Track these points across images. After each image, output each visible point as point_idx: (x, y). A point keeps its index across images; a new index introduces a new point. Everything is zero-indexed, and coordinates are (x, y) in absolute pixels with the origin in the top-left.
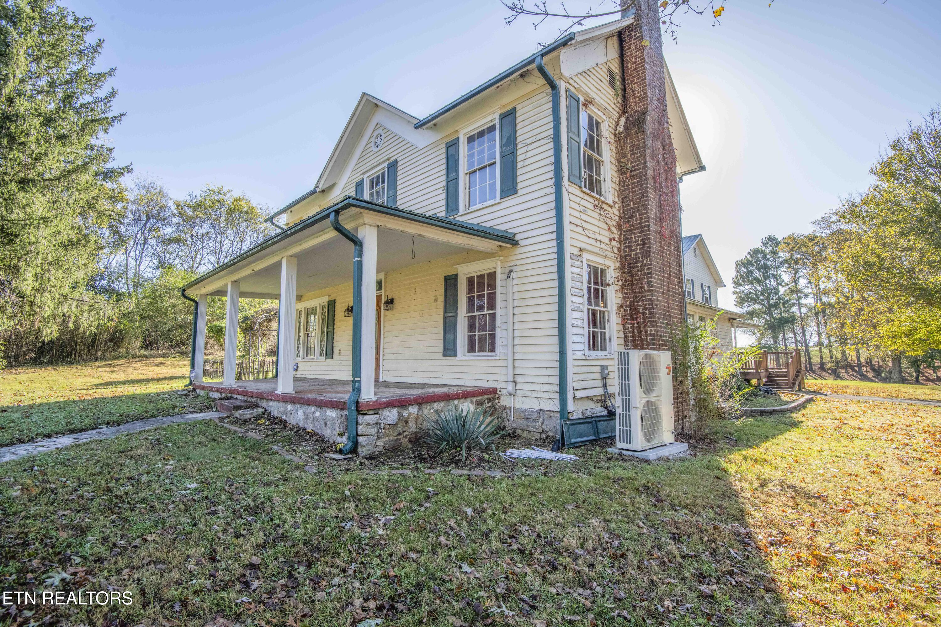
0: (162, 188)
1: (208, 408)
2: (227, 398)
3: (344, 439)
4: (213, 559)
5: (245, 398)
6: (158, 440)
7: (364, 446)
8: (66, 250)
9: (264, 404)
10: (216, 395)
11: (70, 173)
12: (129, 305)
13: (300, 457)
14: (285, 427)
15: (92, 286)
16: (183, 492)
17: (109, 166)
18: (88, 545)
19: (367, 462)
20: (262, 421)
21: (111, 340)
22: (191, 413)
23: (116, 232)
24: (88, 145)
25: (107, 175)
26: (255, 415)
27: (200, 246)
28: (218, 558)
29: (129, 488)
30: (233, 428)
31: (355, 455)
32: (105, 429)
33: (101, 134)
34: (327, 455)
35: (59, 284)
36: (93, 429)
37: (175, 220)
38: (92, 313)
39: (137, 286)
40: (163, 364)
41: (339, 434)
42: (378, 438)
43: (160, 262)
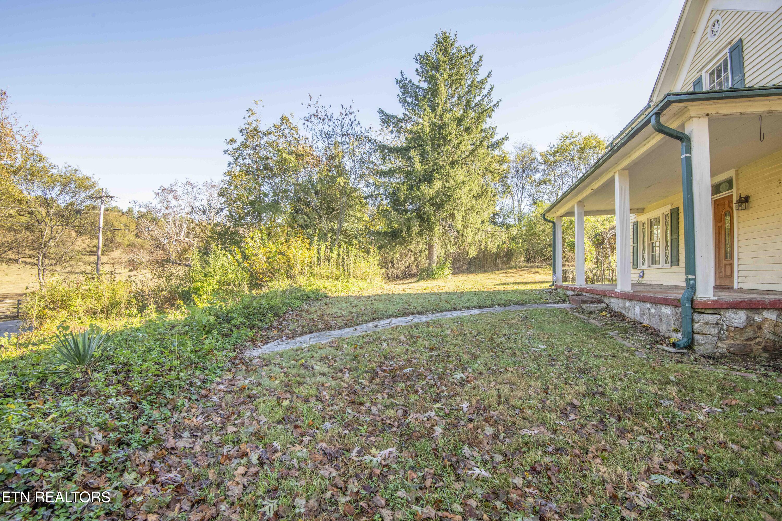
0: (531, 145)
1: (564, 301)
2: (578, 295)
3: (680, 335)
4: (546, 392)
5: (592, 296)
6: (526, 317)
7: (702, 345)
8: (476, 200)
9: (607, 300)
10: (570, 293)
11: (473, 150)
12: (514, 232)
13: (633, 344)
14: (623, 320)
15: (493, 221)
16: (536, 349)
17: (495, 140)
18: (477, 365)
19: (702, 359)
20: (604, 313)
21: (506, 256)
22: (551, 303)
23: (505, 185)
24: (482, 130)
25: (494, 146)
26: (599, 308)
27: (561, 183)
28: (549, 392)
29: (504, 340)
30: (580, 315)
31: (690, 352)
32: (497, 308)
33: (488, 120)
34: (659, 346)
35: (474, 222)
36: (491, 307)
37: (542, 167)
38: (494, 238)
39: (520, 218)
40: (538, 272)
41: (674, 330)
42: (719, 339)
43: (534, 200)
